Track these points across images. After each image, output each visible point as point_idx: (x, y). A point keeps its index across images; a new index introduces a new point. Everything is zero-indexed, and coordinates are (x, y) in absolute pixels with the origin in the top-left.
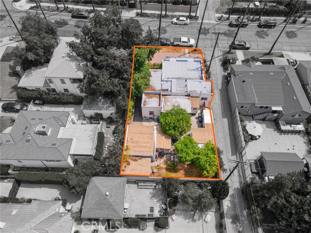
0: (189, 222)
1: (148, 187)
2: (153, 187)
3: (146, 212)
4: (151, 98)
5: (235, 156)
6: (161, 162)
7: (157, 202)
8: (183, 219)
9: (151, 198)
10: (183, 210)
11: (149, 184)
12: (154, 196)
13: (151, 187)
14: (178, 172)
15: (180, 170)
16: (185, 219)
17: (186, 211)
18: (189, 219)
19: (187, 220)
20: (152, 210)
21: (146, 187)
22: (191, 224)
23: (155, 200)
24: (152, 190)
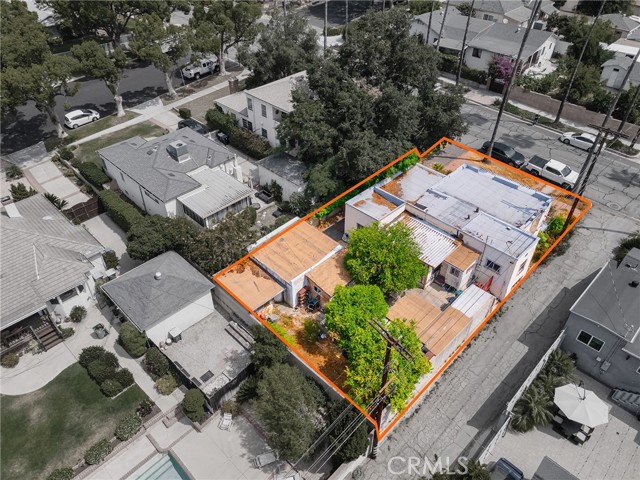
0: (243, 456)
1: (240, 339)
2: (248, 346)
3: (194, 373)
4: (381, 203)
5: (477, 430)
6: (300, 317)
7: (229, 372)
8: (240, 441)
9: (226, 360)
10: (256, 426)
11: (244, 334)
12: (234, 359)
13: (244, 343)
14: (313, 353)
15: (320, 353)
16: (243, 445)
17: (260, 432)
18: (250, 451)
19: (244, 451)
20: (207, 377)
21: (237, 336)
22: (245, 463)
23: (228, 368)
24: (240, 349)
